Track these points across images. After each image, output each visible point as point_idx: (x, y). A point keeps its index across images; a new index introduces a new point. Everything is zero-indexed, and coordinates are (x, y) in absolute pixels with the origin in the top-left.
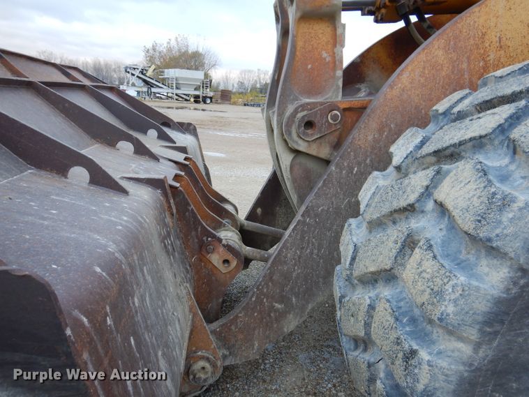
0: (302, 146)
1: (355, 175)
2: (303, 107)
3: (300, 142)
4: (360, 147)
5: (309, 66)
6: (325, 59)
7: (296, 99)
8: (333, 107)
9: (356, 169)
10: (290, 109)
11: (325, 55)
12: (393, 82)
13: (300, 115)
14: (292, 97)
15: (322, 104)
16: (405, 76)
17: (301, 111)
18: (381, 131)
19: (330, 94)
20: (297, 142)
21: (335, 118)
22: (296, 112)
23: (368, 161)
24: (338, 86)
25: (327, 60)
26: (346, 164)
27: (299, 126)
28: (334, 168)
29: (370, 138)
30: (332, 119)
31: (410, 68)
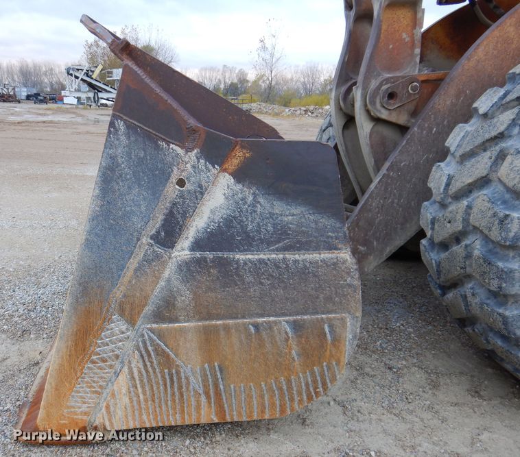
0: (384, 115)
1: (434, 134)
2: (387, 80)
3: (383, 111)
4: (440, 111)
5: (391, 46)
6: (405, 39)
7: (379, 75)
8: (412, 80)
9: (435, 129)
10: (374, 84)
11: (404, 36)
12: (470, 55)
13: (384, 87)
14: (375, 73)
15: (403, 77)
16: (481, 49)
17: (386, 84)
18: (458, 96)
19: (408, 69)
20: (380, 111)
21: (414, 89)
22: (381, 85)
23: (445, 123)
24: (416, 62)
25: (406, 40)
26: (426, 125)
27: (383, 97)
28: (416, 129)
29: (448, 103)
30: (412, 90)
31: (485, 43)
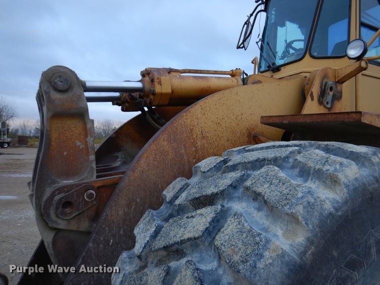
1: (111, 246)
2: (60, 190)
3: (59, 221)
4: (114, 222)
5: (65, 153)
6: (79, 147)
7: (54, 182)
8: (88, 187)
9: (112, 241)
10: (48, 192)
11: (78, 143)
12: (134, 166)
13: (57, 198)
14: (49, 181)
15: (77, 185)
16: (142, 161)
17: (58, 194)
18: (129, 205)
19: (86, 175)
20: (56, 222)
21: (90, 196)
22: (53, 195)
23: (121, 232)
24: (92, 168)
25: (81, 147)
26: (102, 239)
27: (57, 208)
28: (91, 245)
29: (121, 213)
30: (87, 197)
31: (145, 155)
